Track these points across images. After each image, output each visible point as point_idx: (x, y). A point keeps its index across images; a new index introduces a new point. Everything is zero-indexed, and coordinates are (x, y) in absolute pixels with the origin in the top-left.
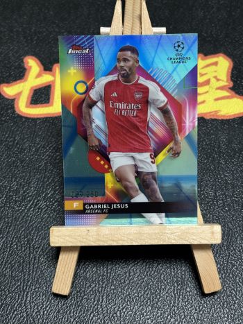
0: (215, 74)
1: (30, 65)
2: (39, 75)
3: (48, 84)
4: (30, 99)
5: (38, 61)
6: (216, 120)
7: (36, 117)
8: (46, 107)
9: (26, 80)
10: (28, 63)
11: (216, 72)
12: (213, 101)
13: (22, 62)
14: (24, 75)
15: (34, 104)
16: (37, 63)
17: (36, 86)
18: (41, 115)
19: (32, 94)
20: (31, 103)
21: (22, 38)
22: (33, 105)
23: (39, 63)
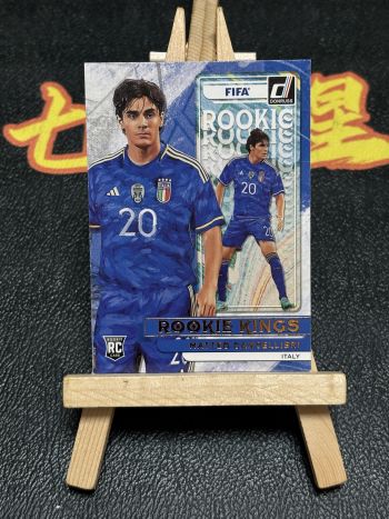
0: (340, 103)
1: (50, 95)
2: (65, 111)
3: (79, 124)
4: (52, 147)
5: (63, 89)
6: (345, 171)
7: (61, 173)
8: (77, 157)
9: (45, 118)
10: (47, 92)
11: (342, 99)
12: (339, 144)
13: (39, 91)
14: (41, 111)
15: (58, 153)
16: (62, 94)
17: (60, 127)
18: (69, 169)
19: (54, 139)
20: (54, 153)
21: (37, 56)
22: (57, 156)
23: (66, 93)
